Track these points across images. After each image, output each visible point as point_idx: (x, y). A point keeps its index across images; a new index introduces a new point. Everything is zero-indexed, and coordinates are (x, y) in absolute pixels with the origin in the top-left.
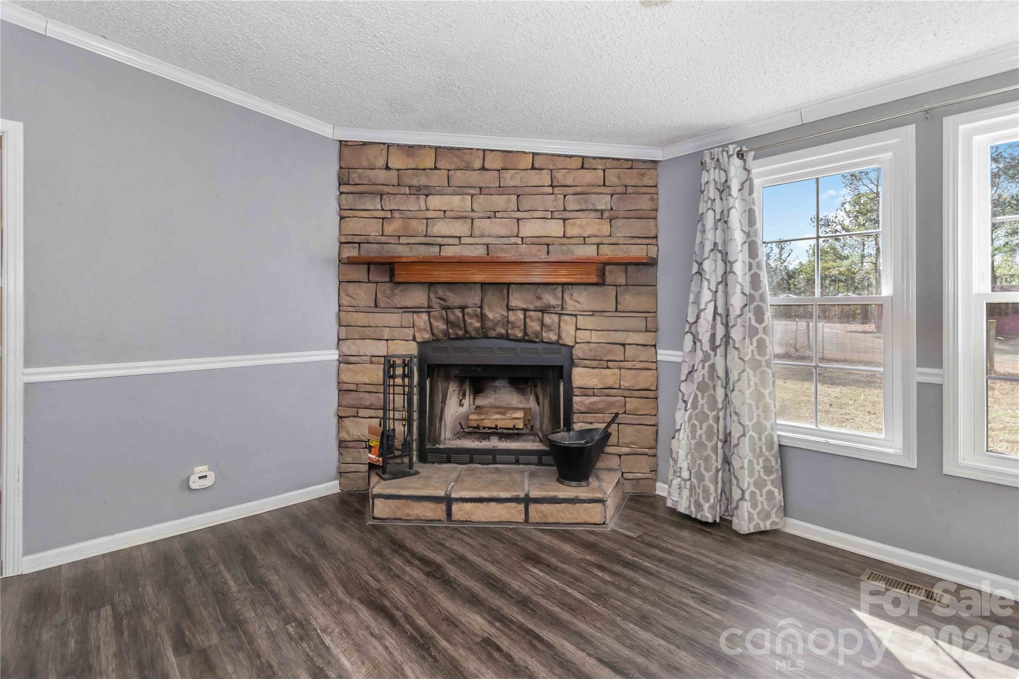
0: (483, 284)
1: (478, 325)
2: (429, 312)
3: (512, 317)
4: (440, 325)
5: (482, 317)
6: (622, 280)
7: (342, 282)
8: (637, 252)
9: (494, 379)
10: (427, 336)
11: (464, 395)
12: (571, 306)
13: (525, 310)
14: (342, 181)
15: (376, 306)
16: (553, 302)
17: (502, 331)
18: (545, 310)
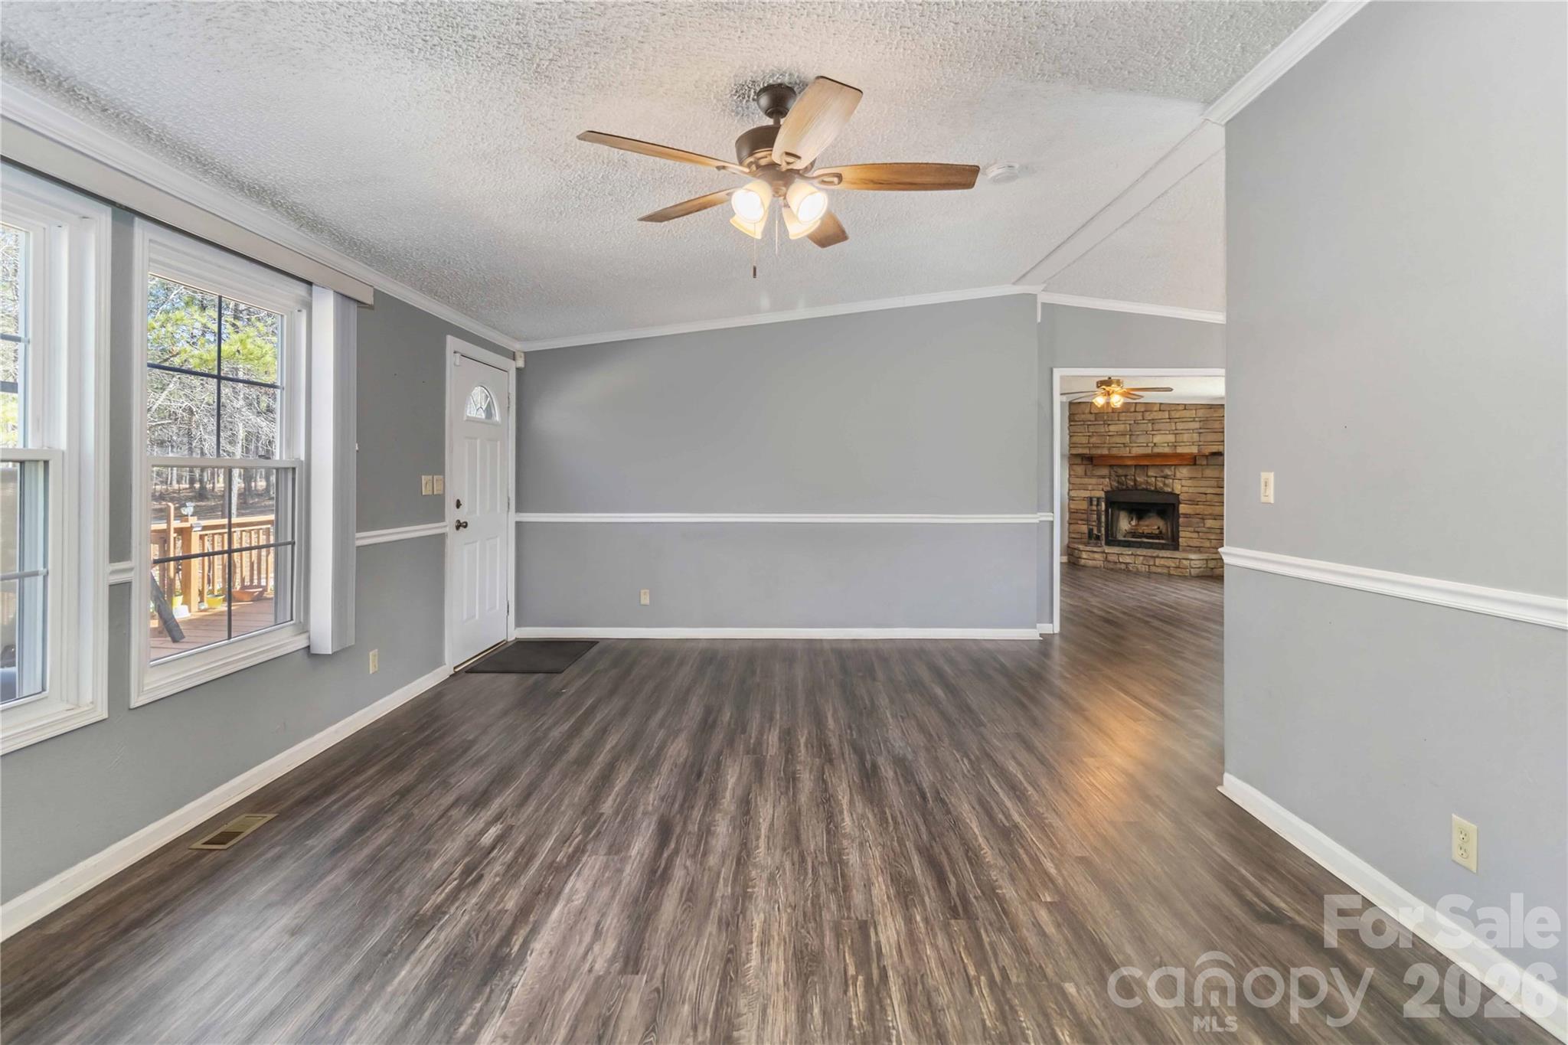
0: (1136, 466)
1: (1132, 483)
2: (1110, 479)
3: (1149, 480)
4: (1115, 484)
5: (1135, 480)
6: (1205, 463)
7: (1071, 465)
8: (1215, 449)
9: (1149, 511)
10: (1109, 489)
11: (1132, 519)
12: (1178, 475)
13: (1156, 477)
14: (1070, 421)
15: (1086, 474)
16: (1169, 473)
17: (1144, 486)
18: (1166, 477)
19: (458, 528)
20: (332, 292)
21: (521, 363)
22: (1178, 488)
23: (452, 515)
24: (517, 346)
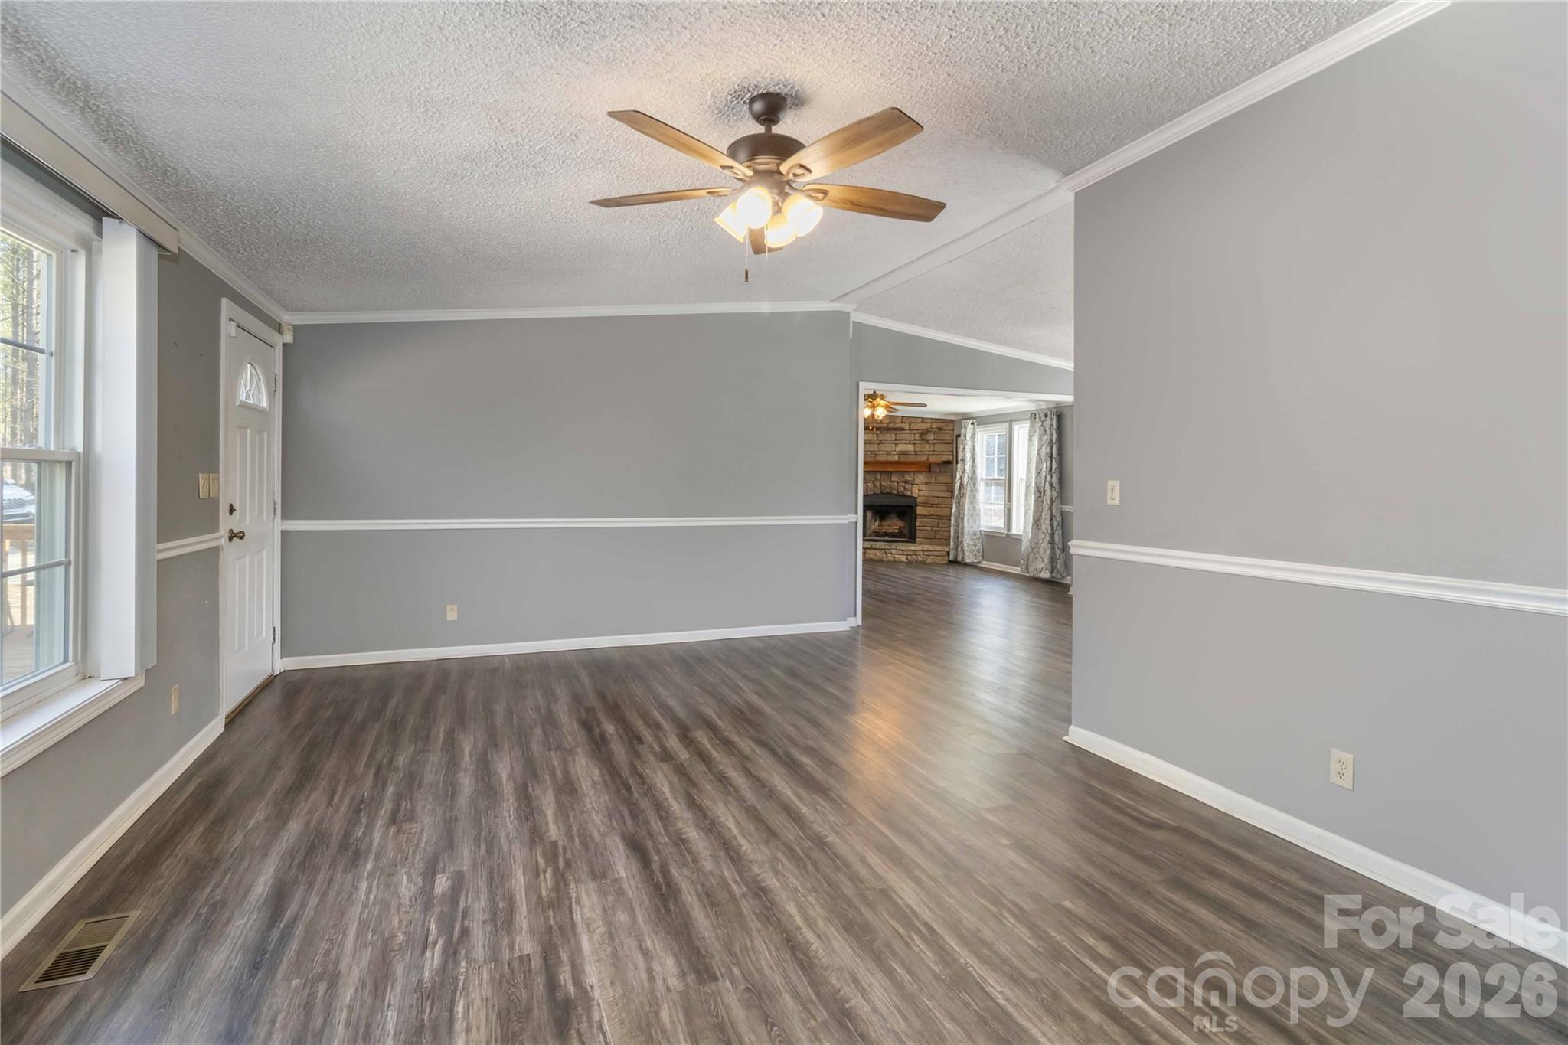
0: (881, 471)
1: (881, 488)
3: (893, 485)
5: (881, 485)
6: (938, 470)
8: (945, 457)
9: (890, 513)
11: (876, 520)
12: (916, 481)
13: (898, 482)
16: (909, 479)
17: (888, 490)
18: (906, 482)
19: (231, 539)
20: (134, 231)
21: (288, 338)
22: (915, 492)
23: (226, 523)
24: (287, 318)
